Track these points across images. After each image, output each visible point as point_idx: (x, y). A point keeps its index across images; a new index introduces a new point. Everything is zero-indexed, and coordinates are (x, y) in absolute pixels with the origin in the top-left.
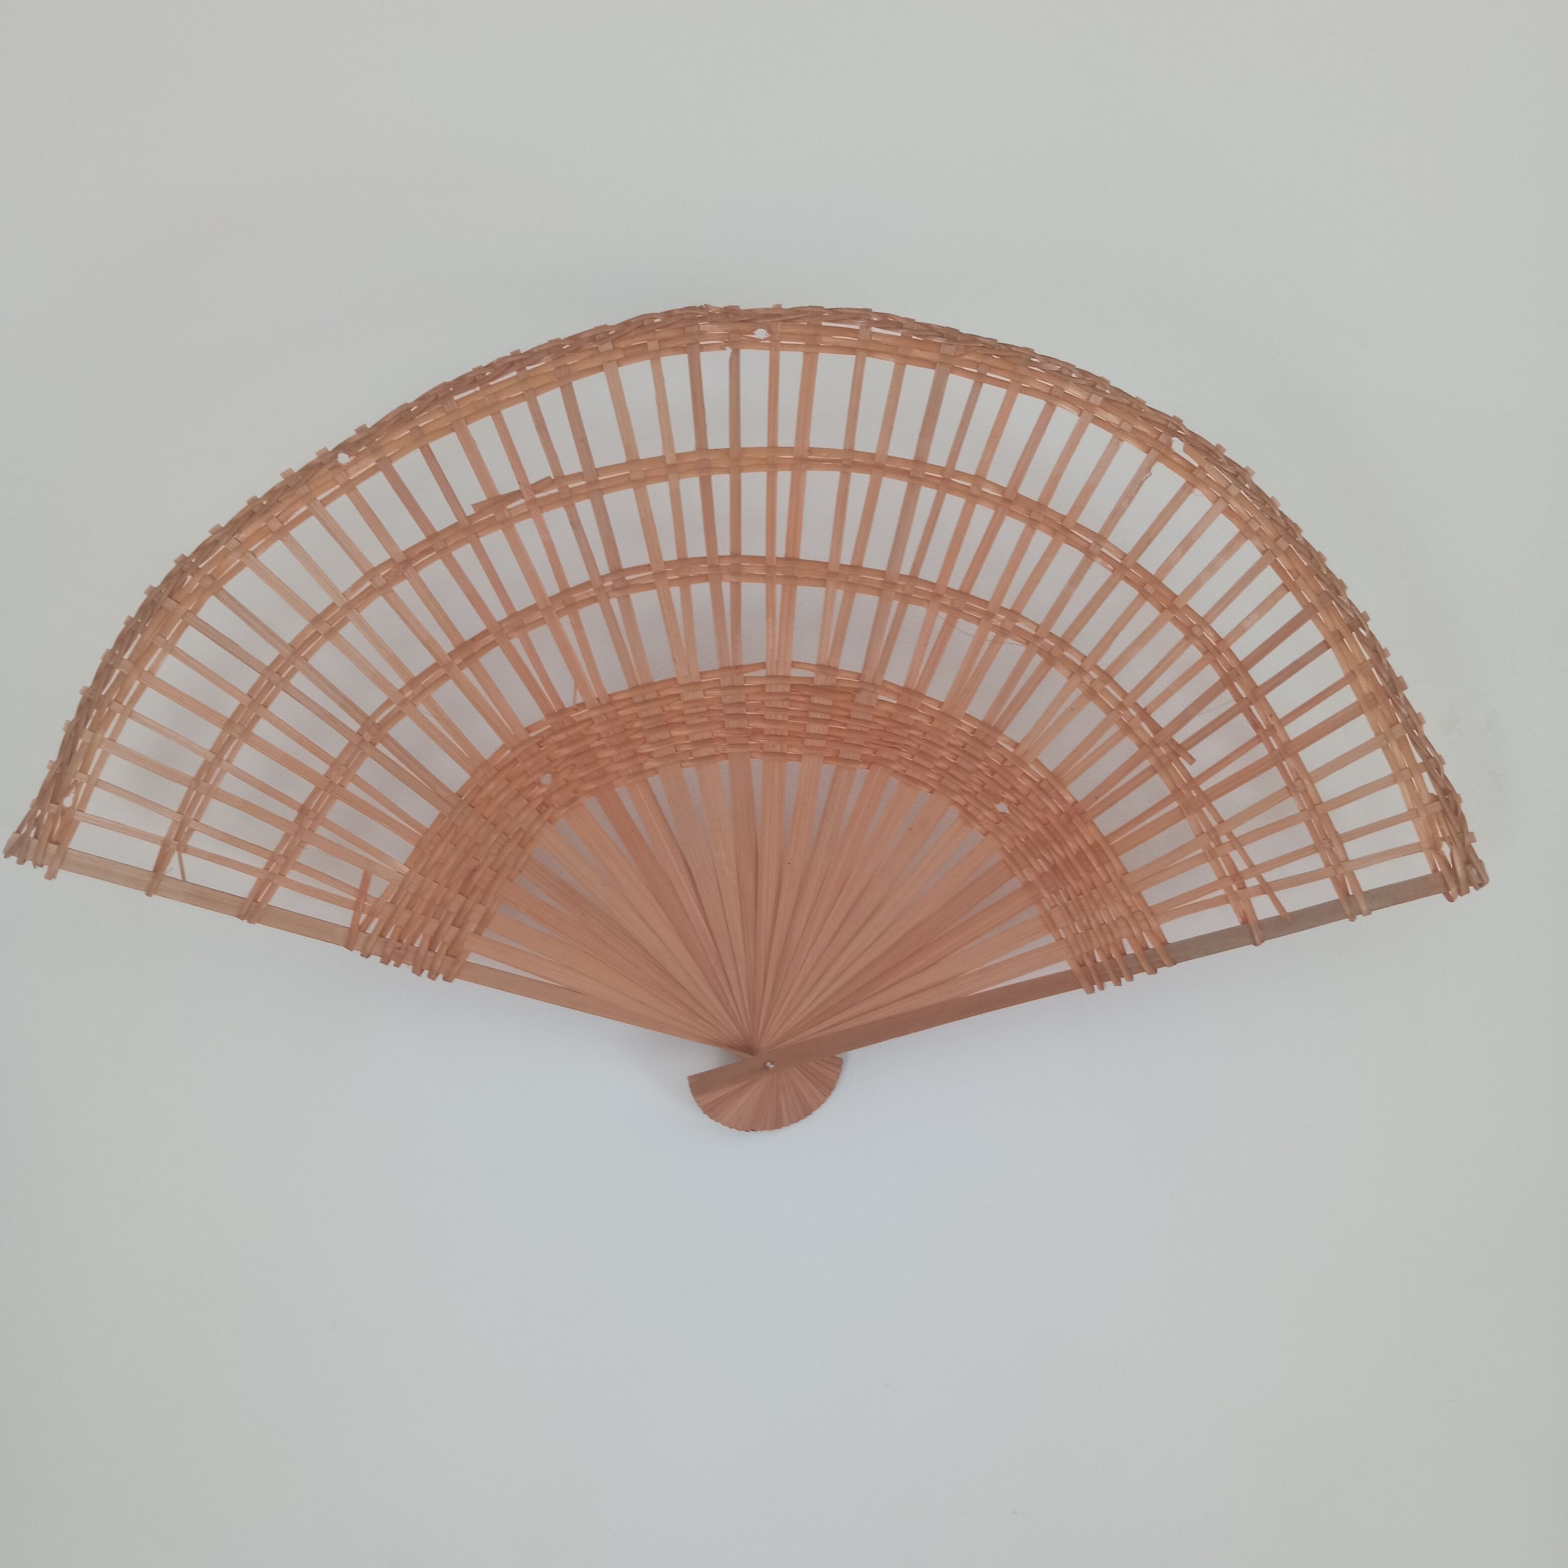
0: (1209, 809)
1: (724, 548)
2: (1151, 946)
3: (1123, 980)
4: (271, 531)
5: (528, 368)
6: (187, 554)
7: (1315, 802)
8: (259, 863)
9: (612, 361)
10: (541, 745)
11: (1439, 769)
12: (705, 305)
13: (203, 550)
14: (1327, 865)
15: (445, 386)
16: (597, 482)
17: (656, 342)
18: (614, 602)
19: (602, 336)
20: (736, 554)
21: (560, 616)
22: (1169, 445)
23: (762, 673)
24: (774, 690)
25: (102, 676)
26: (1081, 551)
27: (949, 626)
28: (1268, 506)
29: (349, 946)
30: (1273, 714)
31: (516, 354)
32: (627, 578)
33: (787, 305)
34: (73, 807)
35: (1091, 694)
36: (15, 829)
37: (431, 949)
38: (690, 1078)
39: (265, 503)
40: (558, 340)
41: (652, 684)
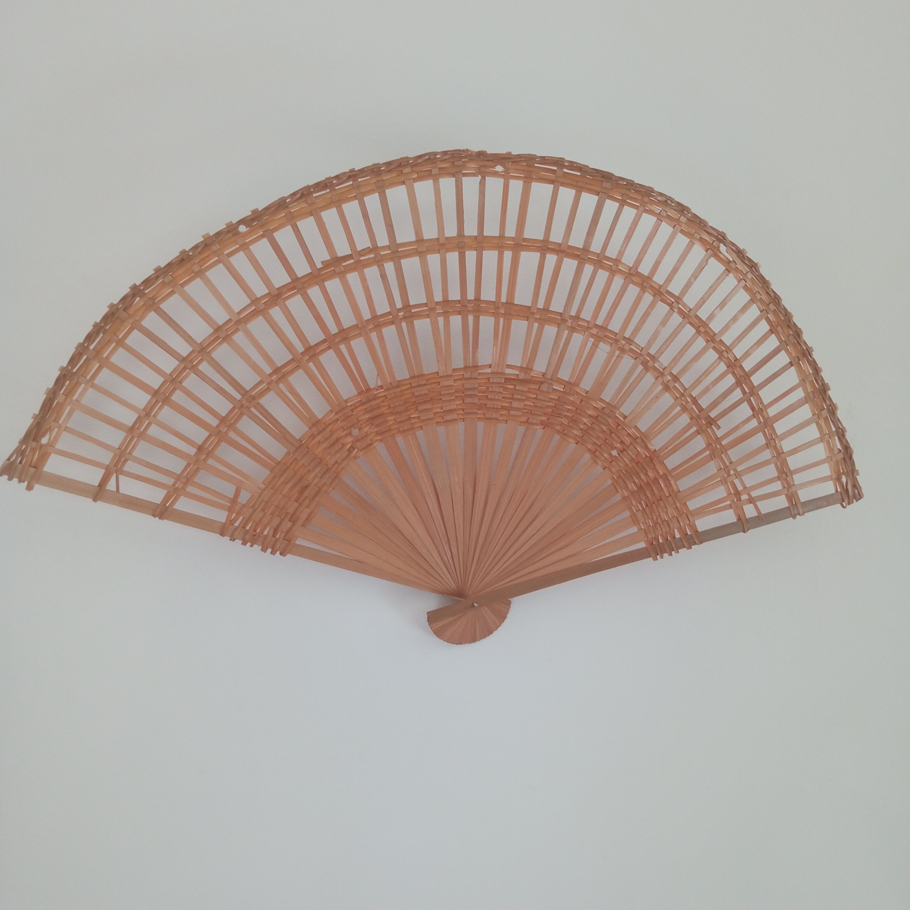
0: (725, 456)
1: (471, 296)
2: (689, 533)
3: (673, 553)
4: (194, 272)
5: (360, 180)
6: (138, 284)
7: (780, 452)
8: (170, 481)
9: (410, 179)
10: (353, 411)
11: (844, 436)
12: (466, 149)
13: (147, 282)
14: (784, 487)
15: (308, 187)
16: (398, 252)
17: (437, 169)
18: (404, 325)
19: (405, 163)
20: (477, 299)
21: (371, 332)
22: (718, 248)
23: (489, 371)
24: (495, 381)
25: (73, 361)
26: (668, 306)
27: (595, 346)
28: (765, 285)
29: (222, 534)
30: (762, 403)
31: (352, 171)
32: (413, 311)
33: (514, 153)
34: (47, 444)
35: (667, 388)
36: (7, 457)
37: (274, 536)
38: (428, 613)
39: (191, 254)
40: (378, 164)
41: (422, 375)
